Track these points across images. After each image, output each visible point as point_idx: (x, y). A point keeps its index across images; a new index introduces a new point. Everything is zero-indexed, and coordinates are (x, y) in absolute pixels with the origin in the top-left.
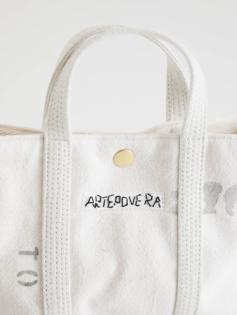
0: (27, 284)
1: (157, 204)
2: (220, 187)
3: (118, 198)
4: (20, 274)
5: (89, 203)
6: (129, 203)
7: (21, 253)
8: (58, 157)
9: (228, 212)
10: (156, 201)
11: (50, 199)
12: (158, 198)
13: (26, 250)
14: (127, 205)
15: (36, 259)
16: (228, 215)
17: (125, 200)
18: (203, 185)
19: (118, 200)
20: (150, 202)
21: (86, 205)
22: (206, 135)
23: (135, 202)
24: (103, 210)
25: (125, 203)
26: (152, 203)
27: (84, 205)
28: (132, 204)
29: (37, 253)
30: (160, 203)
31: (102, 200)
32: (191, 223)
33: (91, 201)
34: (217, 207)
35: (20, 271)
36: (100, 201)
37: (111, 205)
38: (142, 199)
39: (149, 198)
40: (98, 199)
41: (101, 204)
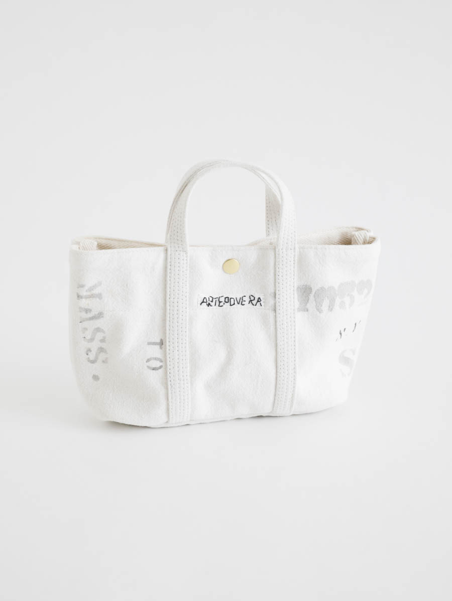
0: (154, 369)
1: (259, 303)
2: (310, 289)
3: (227, 299)
4: (148, 360)
5: (203, 302)
6: (236, 302)
7: (149, 344)
8: (178, 265)
9: (318, 310)
10: (258, 301)
11: (172, 299)
12: (259, 298)
13: (153, 341)
14: (234, 304)
15: (161, 348)
16: (318, 313)
17: (232, 300)
18: (296, 288)
19: (227, 301)
20: (253, 302)
21: (201, 304)
22: (297, 246)
23: (241, 302)
24: (214, 308)
25: (232, 303)
26: (254, 302)
27: (199, 304)
28: (238, 303)
29: (162, 343)
30: (261, 302)
31: (214, 300)
32: (287, 319)
33: (205, 301)
34: (308, 306)
35: (149, 357)
36: (212, 301)
37: (221, 304)
38: (247, 299)
39: (252, 298)
40: (211, 299)
41: (213, 304)
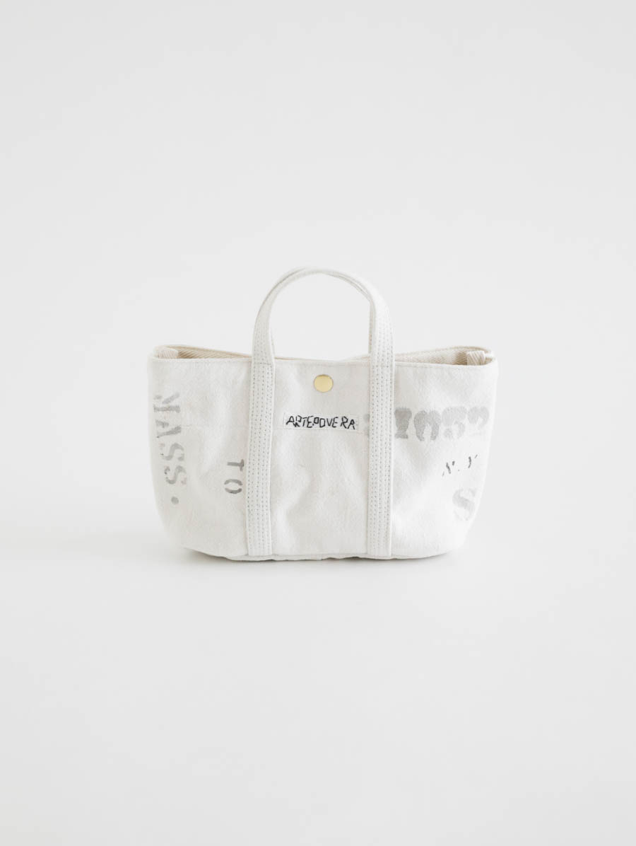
0: (232, 492)
1: (352, 426)
2: (410, 413)
3: (317, 420)
4: (227, 482)
5: (290, 421)
6: (326, 424)
7: (230, 464)
8: (262, 379)
9: (418, 437)
10: (351, 424)
11: (254, 417)
12: (352, 420)
13: (233, 461)
14: (324, 425)
15: (241, 469)
16: (419, 441)
17: (322, 421)
18: (393, 411)
19: (316, 421)
20: (345, 424)
21: (287, 423)
22: (394, 363)
23: (332, 423)
24: (302, 429)
25: (322, 424)
26: (347, 425)
27: (285, 424)
28: (329, 425)
29: (242, 465)
30: (355, 425)
31: (303, 420)
32: (381, 445)
33: (292, 420)
34: (408, 431)
35: (227, 479)
36: (300, 421)
37: (310, 425)
38: (339, 421)
39: (345, 420)
40: (299, 419)
41: (301, 424)
